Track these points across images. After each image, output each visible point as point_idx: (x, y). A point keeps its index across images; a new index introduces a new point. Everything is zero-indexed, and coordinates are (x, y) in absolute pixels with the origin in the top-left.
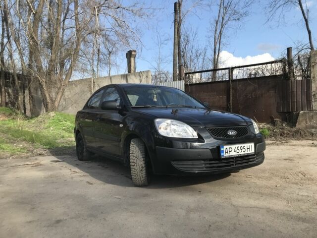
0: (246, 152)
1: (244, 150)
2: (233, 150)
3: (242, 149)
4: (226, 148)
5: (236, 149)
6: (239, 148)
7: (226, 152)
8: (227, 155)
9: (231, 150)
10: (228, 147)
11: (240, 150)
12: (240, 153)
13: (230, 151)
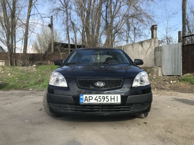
0: (109, 102)
1: (106, 100)
2: (94, 99)
3: (104, 99)
4: (86, 97)
5: (98, 98)
6: (101, 98)
7: (85, 100)
8: (86, 102)
9: (91, 98)
10: (88, 96)
11: (103, 100)
12: (102, 102)
13: (89, 100)
